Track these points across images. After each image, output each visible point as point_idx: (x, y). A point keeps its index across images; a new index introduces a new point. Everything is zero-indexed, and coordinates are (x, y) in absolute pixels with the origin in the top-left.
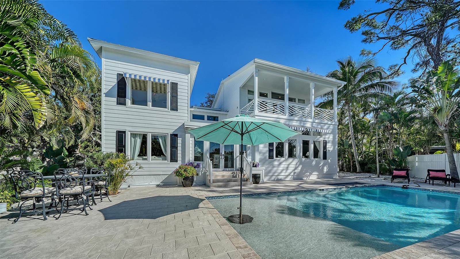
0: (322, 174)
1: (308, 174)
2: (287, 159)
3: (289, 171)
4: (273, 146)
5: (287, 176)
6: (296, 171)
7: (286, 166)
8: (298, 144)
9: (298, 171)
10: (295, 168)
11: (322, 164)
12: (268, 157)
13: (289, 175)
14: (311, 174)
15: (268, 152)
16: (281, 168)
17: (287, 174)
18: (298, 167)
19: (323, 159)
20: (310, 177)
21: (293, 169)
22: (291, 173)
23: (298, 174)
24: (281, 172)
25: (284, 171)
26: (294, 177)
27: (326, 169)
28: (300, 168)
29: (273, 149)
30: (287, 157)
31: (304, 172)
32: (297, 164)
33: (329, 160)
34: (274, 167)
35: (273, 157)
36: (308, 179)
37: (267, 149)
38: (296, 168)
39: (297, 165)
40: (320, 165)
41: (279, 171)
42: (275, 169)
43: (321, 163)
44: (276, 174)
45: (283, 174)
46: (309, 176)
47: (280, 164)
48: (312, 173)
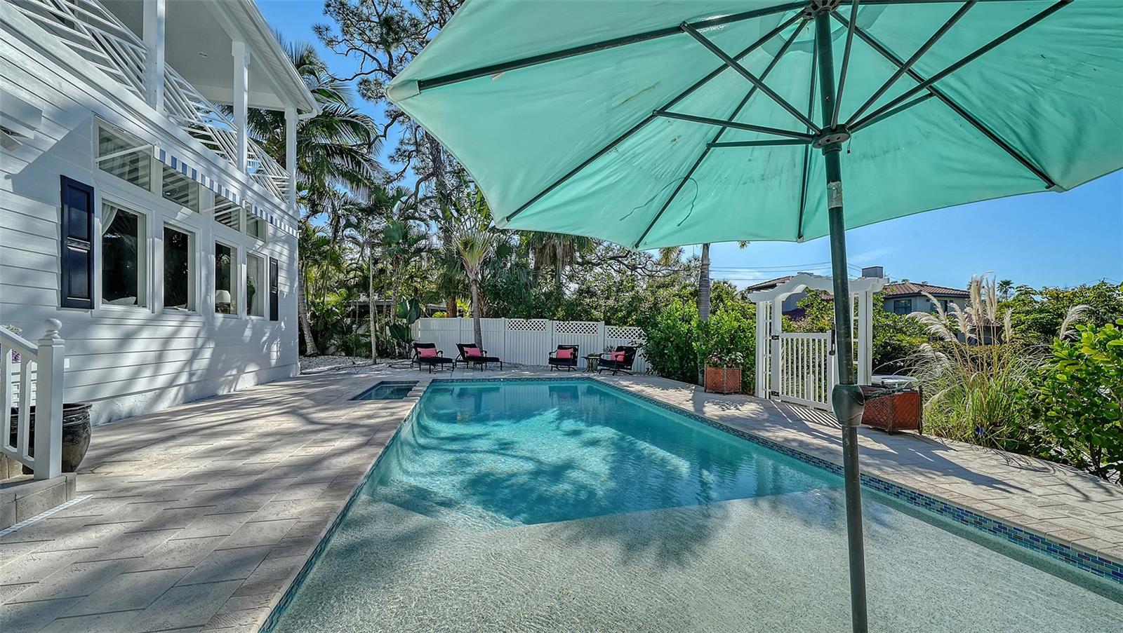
0: (266, 369)
1: (234, 372)
2: (163, 313)
3: (169, 368)
4: (90, 238)
5: (162, 391)
6: (195, 366)
7: (155, 346)
8: (203, 253)
9: (202, 363)
10: (194, 353)
11: (268, 335)
12: (53, 297)
13: (171, 384)
14: (241, 371)
15: (57, 269)
16: (131, 359)
17: (160, 381)
18: (202, 347)
19: (271, 320)
20: (240, 381)
21: (183, 356)
22: (177, 375)
23: (201, 376)
24: (134, 377)
25: (148, 372)
26: (186, 390)
27: (276, 350)
28: (207, 353)
29: (90, 254)
30: (159, 303)
31: (220, 365)
32: (196, 338)
33: (283, 324)
34: (92, 355)
35: (90, 294)
36: (232, 390)
37: (50, 249)
38: (195, 355)
39: (200, 342)
40: (265, 338)
41: (123, 373)
42: (101, 363)
43: (266, 330)
44: (107, 392)
45: (141, 384)
46: (236, 379)
47: (126, 339)
48: (243, 367)
